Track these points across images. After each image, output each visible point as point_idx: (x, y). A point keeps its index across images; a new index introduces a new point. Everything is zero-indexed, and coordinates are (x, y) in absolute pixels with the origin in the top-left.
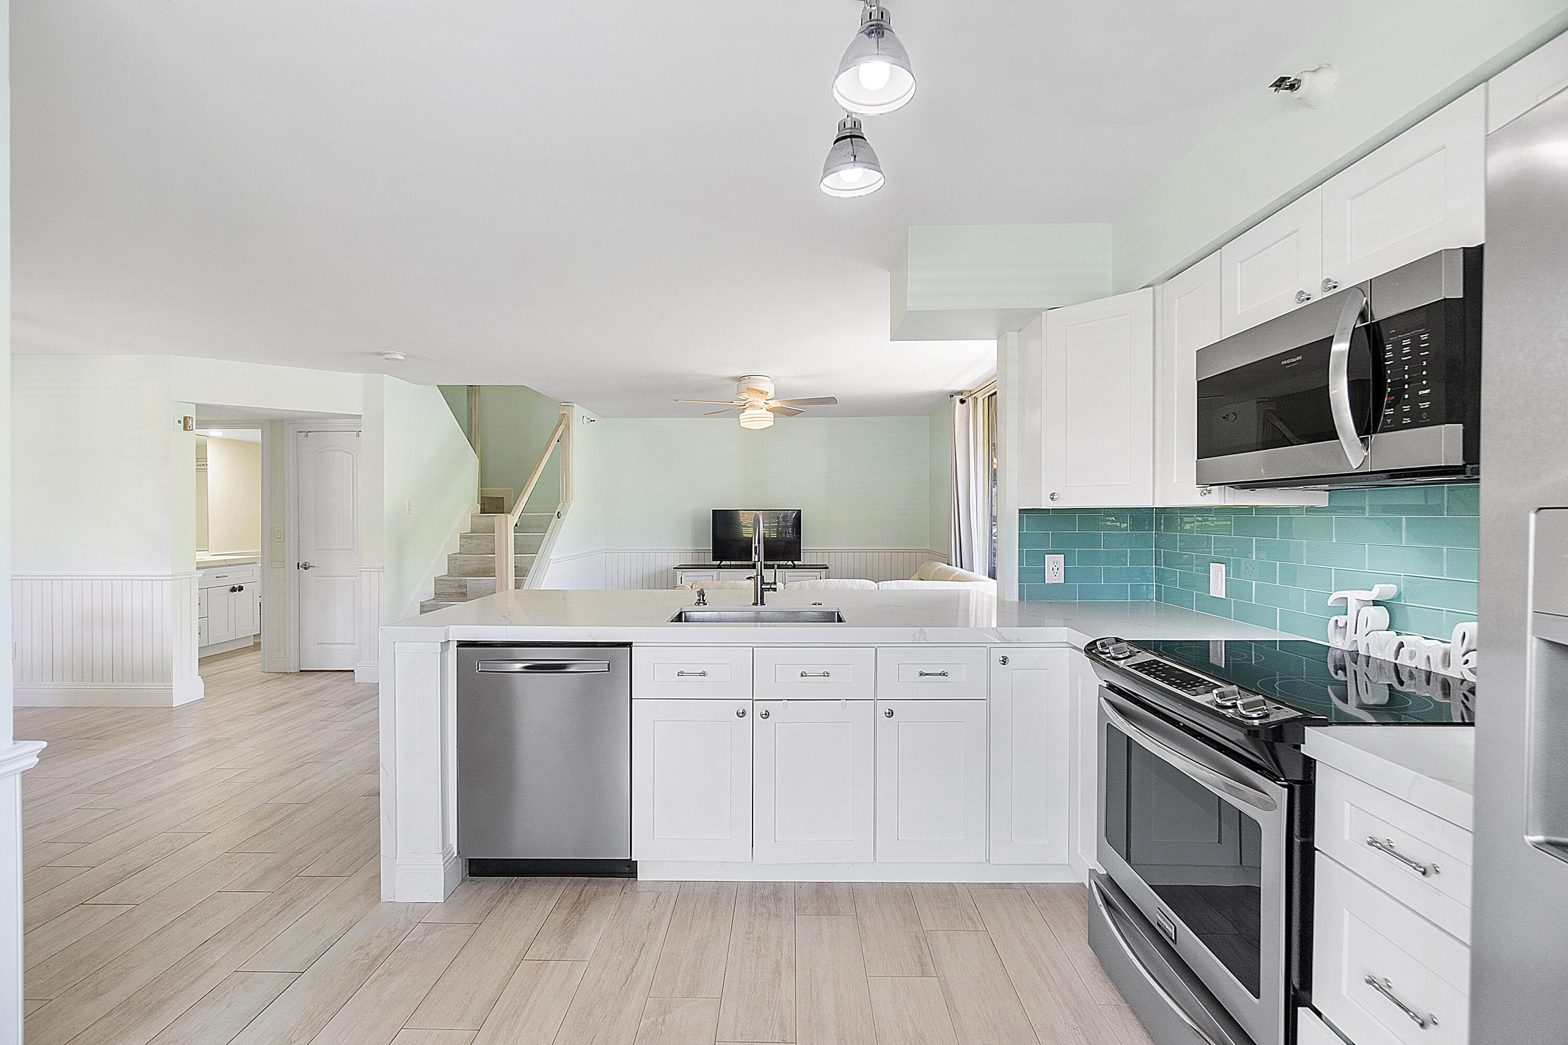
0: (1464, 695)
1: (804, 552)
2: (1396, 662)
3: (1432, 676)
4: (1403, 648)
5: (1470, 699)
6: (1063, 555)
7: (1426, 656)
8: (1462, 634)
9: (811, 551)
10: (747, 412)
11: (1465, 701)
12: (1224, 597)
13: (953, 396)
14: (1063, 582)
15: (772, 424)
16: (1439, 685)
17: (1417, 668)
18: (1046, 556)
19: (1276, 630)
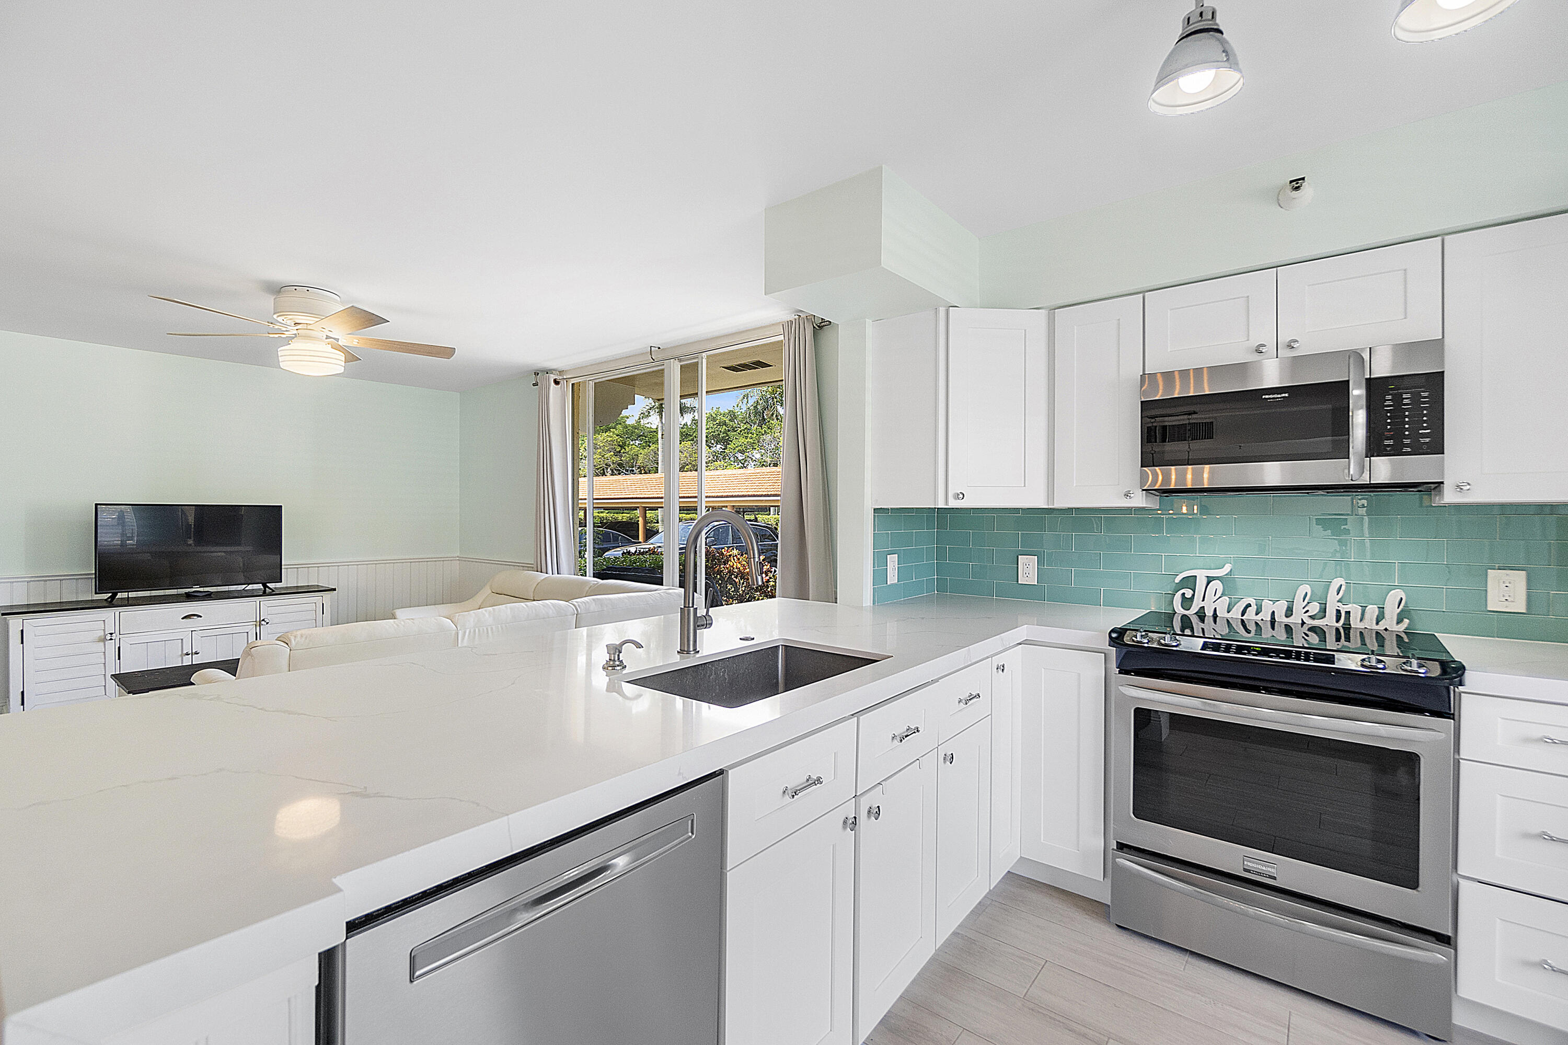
0: (1305, 633)
1: (286, 568)
2: (1243, 618)
3: (1276, 625)
4: (1250, 608)
5: (1309, 635)
6: (897, 555)
7: (1271, 611)
8: (1304, 593)
9: (297, 567)
10: (295, 345)
11: (1306, 637)
12: (1036, 584)
13: (538, 374)
14: (897, 582)
15: (341, 370)
16: (1283, 630)
17: (1262, 620)
18: (888, 556)
19: (1101, 606)
